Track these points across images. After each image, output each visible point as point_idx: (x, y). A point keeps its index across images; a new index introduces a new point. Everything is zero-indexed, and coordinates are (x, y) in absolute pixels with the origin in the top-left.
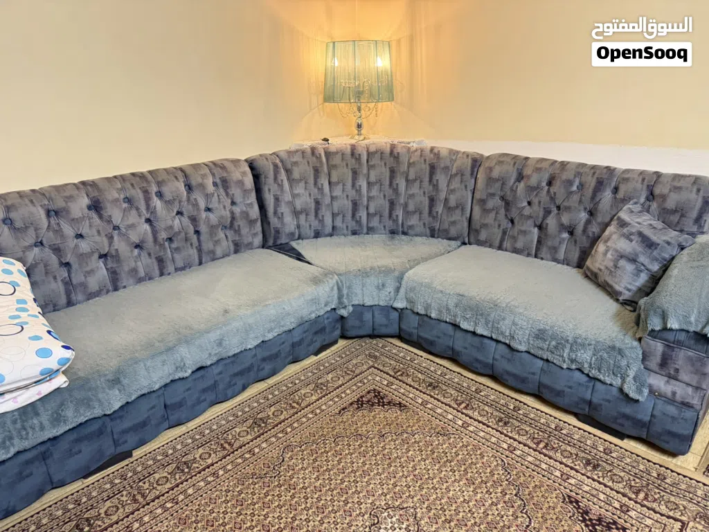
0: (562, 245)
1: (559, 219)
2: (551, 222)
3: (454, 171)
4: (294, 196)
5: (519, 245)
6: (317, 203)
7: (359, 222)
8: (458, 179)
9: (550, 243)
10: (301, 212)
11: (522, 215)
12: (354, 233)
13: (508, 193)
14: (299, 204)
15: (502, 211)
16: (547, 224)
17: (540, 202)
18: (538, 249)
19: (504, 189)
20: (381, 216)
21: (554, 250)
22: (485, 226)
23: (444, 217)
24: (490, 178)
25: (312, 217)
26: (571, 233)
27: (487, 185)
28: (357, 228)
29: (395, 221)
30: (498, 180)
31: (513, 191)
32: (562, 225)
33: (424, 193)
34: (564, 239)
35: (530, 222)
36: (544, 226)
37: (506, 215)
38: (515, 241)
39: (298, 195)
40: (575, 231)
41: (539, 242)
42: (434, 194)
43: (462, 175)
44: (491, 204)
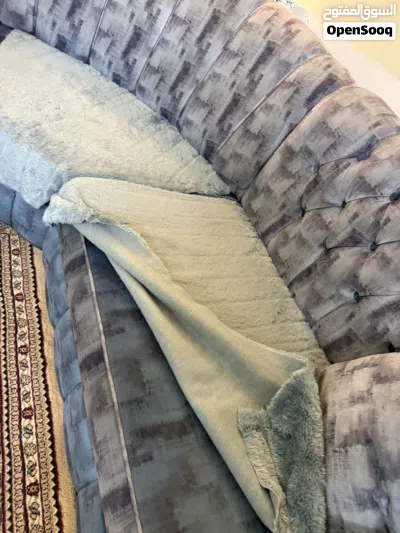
0: (331, 302)
1: (359, 264)
2: (346, 259)
3: (292, 77)
5: (284, 253)
7: (129, 67)
8: (287, 93)
9: (319, 286)
11: (319, 215)
12: (117, 80)
13: (329, 166)
15: (302, 188)
16: (338, 257)
17: (356, 216)
18: (300, 279)
19: (328, 156)
20: (161, 79)
21: (317, 299)
22: (268, 191)
23: (234, 140)
24: (324, 123)
26: (358, 299)
27: (313, 131)
28: (123, 75)
29: (176, 100)
30: (331, 134)
31: (338, 168)
32: (356, 276)
33: (233, 84)
34: (340, 297)
35: (321, 234)
36: (333, 256)
37: (301, 198)
38: (284, 244)
40: (364, 300)
41: (309, 271)
42: (244, 94)
43: (297, 91)
44: (296, 166)
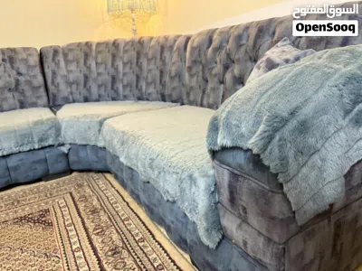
3: (175, 48)
4: (69, 72)
5: (211, 100)
6: (86, 77)
7: (116, 91)
8: (176, 53)
10: (73, 83)
11: (211, 75)
12: (114, 99)
13: (203, 58)
14: (72, 77)
15: (201, 74)
17: (221, 60)
19: (201, 55)
20: (131, 87)
22: (192, 88)
23: (169, 84)
24: (193, 48)
25: (82, 87)
28: (115, 96)
29: (140, 90)
30: (197, 48)
31: (206, 55)
32: (235, 76)
33: (157, 67)
35: (216, 80)
36: (224, 81)
37: (203, 77)
38: (209, 98)
39: (71, 71)
41: (223, 96)
42: (163, 67)
43: (179, 50)
44: (194, 70)
